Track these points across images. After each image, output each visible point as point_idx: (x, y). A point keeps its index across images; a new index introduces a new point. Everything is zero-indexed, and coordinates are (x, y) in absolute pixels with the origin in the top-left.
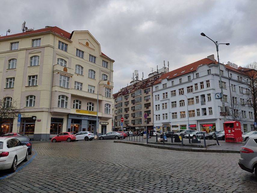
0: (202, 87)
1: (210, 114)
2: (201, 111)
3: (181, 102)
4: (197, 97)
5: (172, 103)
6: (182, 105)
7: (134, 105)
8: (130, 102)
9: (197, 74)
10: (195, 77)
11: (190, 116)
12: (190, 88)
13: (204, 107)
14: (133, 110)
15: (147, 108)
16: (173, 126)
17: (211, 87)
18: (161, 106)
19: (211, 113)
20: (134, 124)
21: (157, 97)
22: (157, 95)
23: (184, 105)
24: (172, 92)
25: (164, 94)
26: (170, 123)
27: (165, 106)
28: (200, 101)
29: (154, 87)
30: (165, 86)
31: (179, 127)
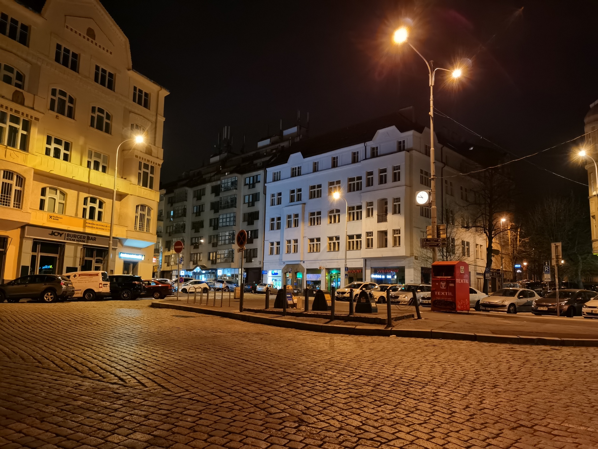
0: (383, 180)
1: (395, 245)
2: (375, 237)
3: (332, 215)
4: (371, 204)
5: (312, 214)
6: (335, 221)
7: (216, 216)
8: (207, 207)
9: (373, 149)
10: (369, 155)
11: (350, 247)
12: (356, 182)
13: (383, 226)
14: (214, 227)
15: (251, 223)
16: (310, 271)
17: (403, 180)
18: (284, 222)
19: (397, 242)
20: (214, 262)
21: (276, 198)
22: (276, 192)
23: (339, 221)
24: (313, 187)
25: (293, 191)
26: (302, 263)
27: (293, 221)
28: (375, 213)
29: (271, 171)
30: (296, 173)
31: (324, 272)
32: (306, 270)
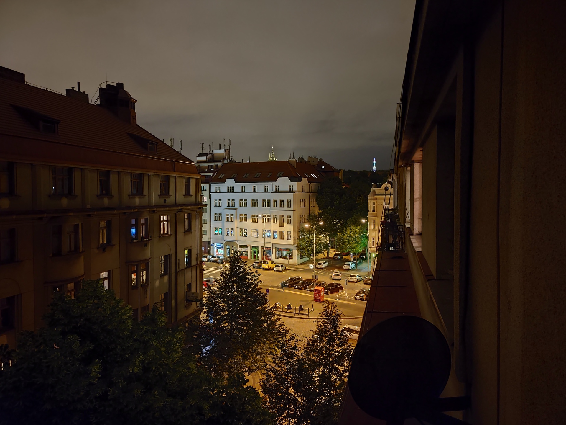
0: (282, 205)
1: (288, 239)
2: (278, 234)
3: (254, 217)
4: (276, 216)
5: (241, 215)
6: (255, 221)
9: (276, 186)
10: (274, 190)
12: (267, 202)
13: (282, 229)
16: (241, 246)
17: (292, 208)
18: (224, 217)
19: (289, 237)
21: (218, 202)
22: (218, 199)
23: (258, 221)
24: (242, 200)
25: (229, 200)
26: (236, 241)
27: (230, 218)
28: (278, 221)
29: (214, 186)
30: (230, 190)
31: (249, 248)
32: (239, 246)
